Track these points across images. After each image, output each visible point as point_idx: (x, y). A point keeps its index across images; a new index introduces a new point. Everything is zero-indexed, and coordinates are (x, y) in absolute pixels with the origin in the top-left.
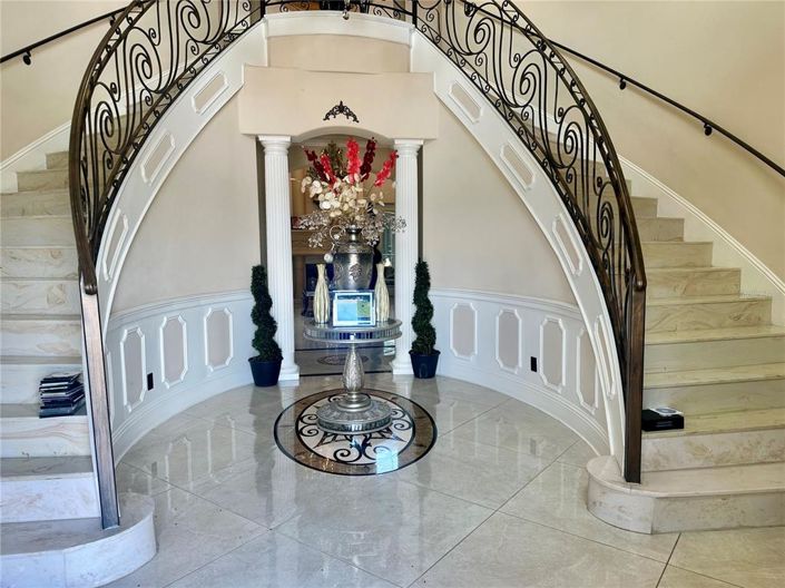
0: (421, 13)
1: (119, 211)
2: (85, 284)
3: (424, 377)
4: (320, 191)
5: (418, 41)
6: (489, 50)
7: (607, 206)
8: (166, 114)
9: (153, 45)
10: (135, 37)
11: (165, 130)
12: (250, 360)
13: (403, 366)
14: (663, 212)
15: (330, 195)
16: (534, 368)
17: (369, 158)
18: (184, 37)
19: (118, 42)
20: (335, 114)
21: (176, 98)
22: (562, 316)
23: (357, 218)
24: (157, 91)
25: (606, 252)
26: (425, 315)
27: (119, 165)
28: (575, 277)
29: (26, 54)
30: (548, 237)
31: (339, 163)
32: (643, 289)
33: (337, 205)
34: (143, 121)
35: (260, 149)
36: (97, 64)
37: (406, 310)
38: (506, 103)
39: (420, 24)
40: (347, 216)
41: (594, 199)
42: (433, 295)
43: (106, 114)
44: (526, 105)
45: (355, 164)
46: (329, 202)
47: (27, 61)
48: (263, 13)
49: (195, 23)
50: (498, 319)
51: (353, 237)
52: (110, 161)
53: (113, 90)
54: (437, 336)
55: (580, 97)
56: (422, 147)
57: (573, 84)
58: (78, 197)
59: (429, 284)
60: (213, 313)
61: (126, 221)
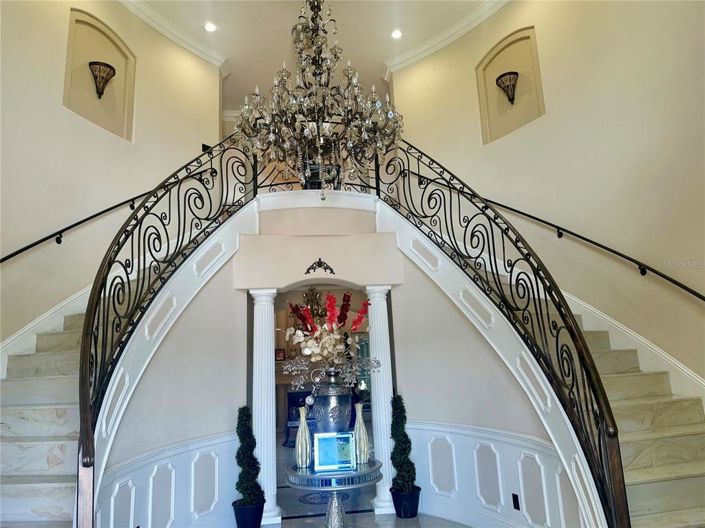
0: (383, 187)
1: (122, 369)
2: (84, 457)
3: (406, 516)
4: (302, 339)
5: (382, 209)
6: (441, 214)
7: (565, 348)
8: (171, 279)
9: (164, 225)
10: (149, 220)
11: (168, 293)
12: (234, 504)
13: (384, 504)
14: (615, 344)
15: (311, 342)
16: (517, 506)
17: (345, 308)
18: (190, 217)
19: (135, 226)
20: (314, 269)
21: (180, 265)
22: (539, 452)
23: (336, 361)
24: (164, 262)
25: (571, 391)
26: (404, 449)
27: (126, 328)
28: (545, 414)
29: (58, 237)
30: (514, 373)
31: (318, 304)
32: (615, 434)
33: (317, 351)
34: (150, 287)
35: (251, 300)
36: (117, 246)
37: (385, 446)
38: (460, 255)
39: (382, 195)
40: (326, 360)
41: (552, 341)
42: (410, 429)
43: (119, 286)
44: (478, 257)
45: (333, 315)
46: (310, 349)
47: (59, 241)
48: (255, 193)
49: (200, 205)
50: (475, 453)
51: (333, 380)
52: (118, 326)
53: (127, 265)
54: (417, 471)
55: (525, 251)
56: (390, 291)
57: (517, 241)
58: (87, 362)
59: (405, 418)
60: (200, 457)
61: (127, 378)
